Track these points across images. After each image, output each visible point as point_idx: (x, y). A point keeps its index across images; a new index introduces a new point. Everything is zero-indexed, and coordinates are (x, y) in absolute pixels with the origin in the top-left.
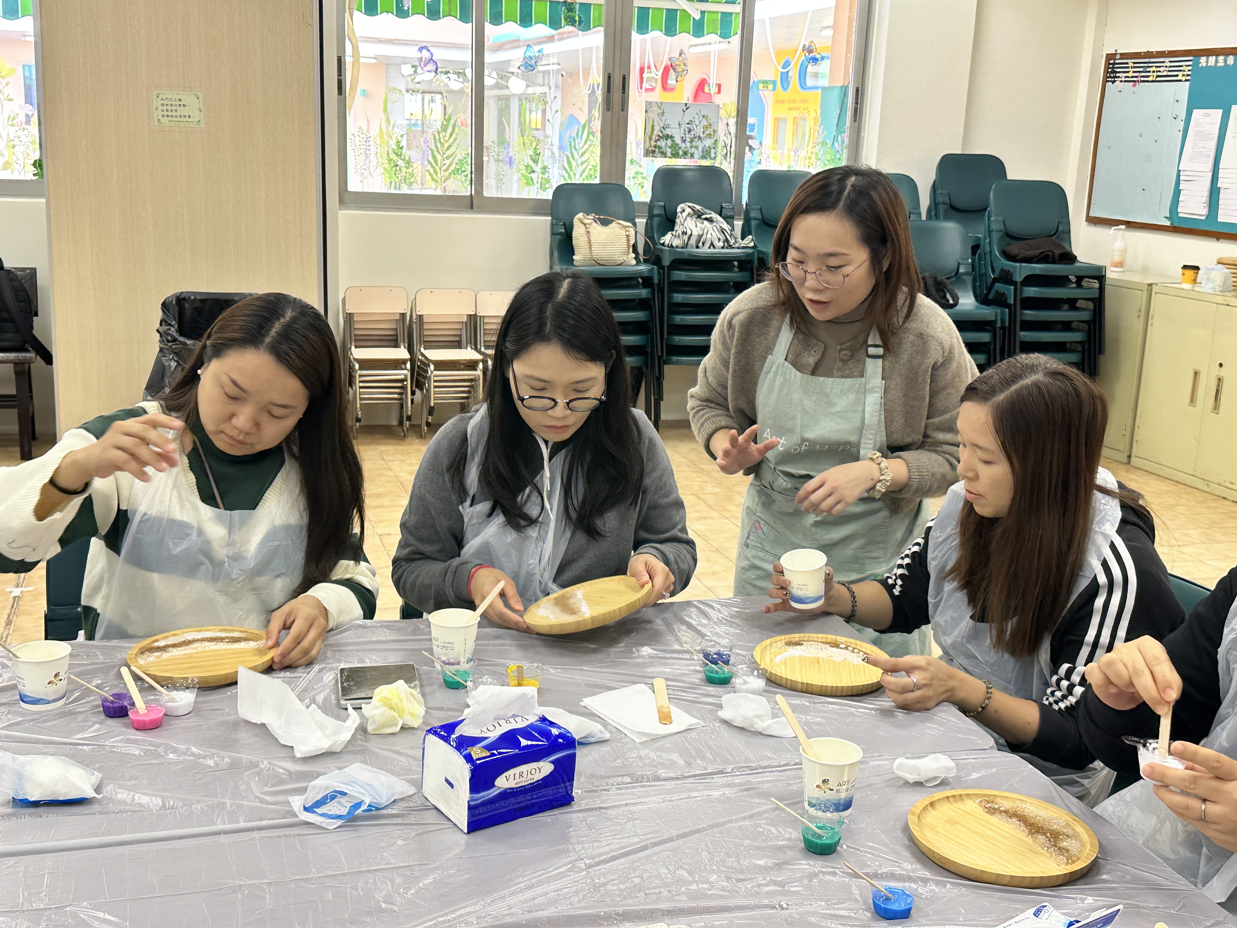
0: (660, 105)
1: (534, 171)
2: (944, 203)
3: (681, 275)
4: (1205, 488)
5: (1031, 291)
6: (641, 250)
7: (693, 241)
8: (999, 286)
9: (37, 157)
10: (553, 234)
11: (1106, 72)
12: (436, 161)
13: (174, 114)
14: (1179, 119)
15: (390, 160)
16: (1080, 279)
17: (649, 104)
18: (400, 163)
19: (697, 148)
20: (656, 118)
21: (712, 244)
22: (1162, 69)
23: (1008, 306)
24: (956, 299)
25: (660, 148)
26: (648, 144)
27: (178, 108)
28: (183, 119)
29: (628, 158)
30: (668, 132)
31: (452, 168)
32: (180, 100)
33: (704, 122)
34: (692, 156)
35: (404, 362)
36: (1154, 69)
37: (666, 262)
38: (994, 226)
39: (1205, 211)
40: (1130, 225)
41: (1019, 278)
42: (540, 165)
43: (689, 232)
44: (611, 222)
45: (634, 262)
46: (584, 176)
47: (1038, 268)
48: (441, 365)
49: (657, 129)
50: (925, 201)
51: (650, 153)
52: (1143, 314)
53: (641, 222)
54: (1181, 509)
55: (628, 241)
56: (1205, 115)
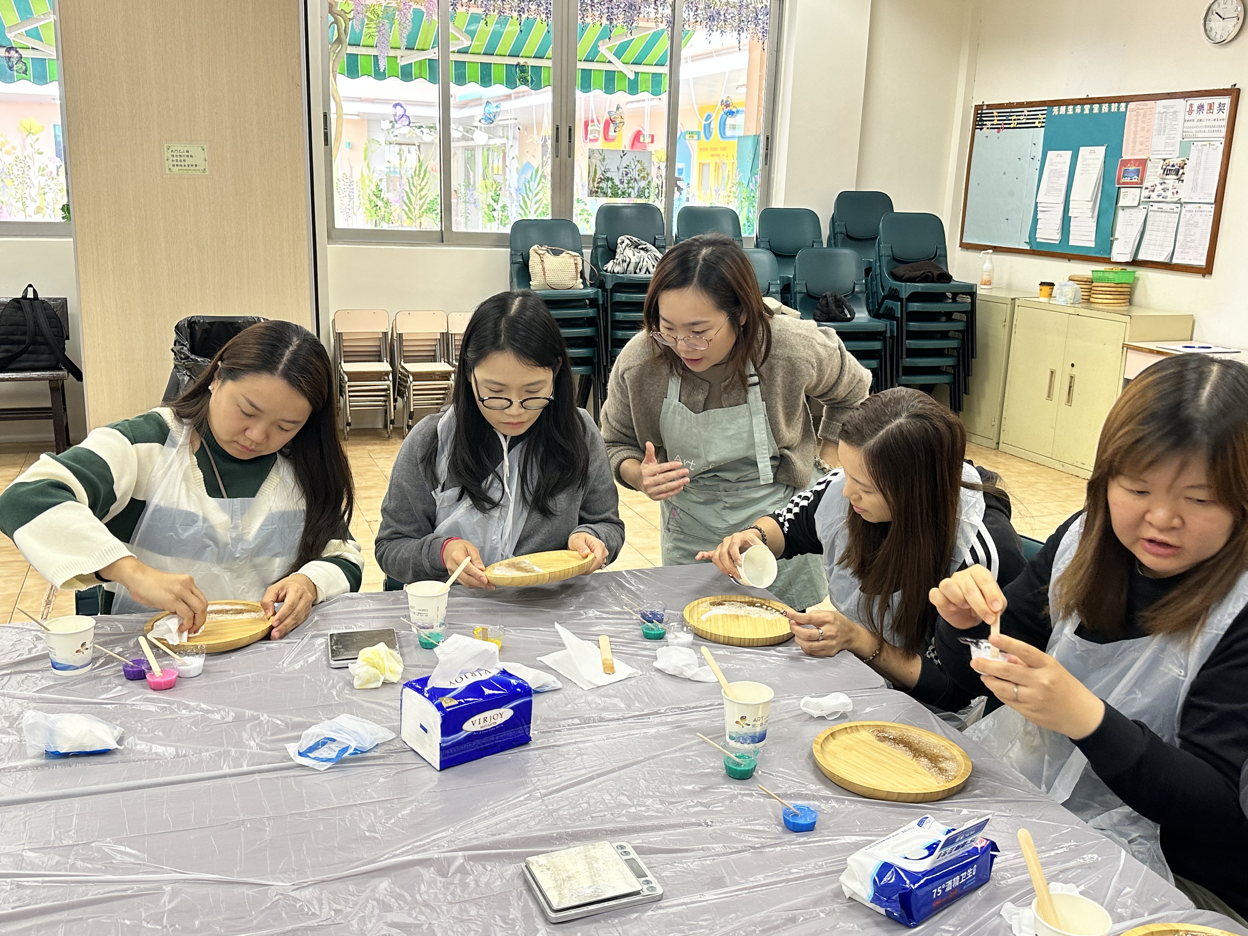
0: (601, 152)
1: (494, 210)
2: (841, 233)
3: (621, 297)
4: (1061, 468)
5: (915, 306)
6: (587, 276)
7: (631, 268)
8: (888, 303)
9: (65, 202)
10: (512, 263)
11: (975, 121)
12: (410, 202)
13: (183, 163)
14: (1036, 160)
15: (370, 201)
16: (955, 295)
17: (592, 152)
18: (380, 203)
19: (633, 188)
20: (598, 164)
21: (647, 270)
22: (1021, 118)
23: (896, 319)
24: (853, 314)
25: (602, 188)
26: (591, 186)
27: (186, 158)
28: (191, 168)
29: (575, 197)
30: (608, 175)
31: (425, 207)
32: (188, 151)
33: (639, 166)
34: (629, 195)
35: (387, 373)
36: (1015, 117)
37: (609, 286)
38: (883, 252)
39: (1058, 237)
40: (997, 249)
41: (904, 295)
42: (501, 203)
43: (628, 260)
44: (562, 252)
45: (582, 286)
46: (537, 213)
47: (920, 286)
48: (419, 376)
49: (599, 173)
50: (825, 232)
51: (593, 193)
52: (1007, 324)
53: (587, 252)
54: (1040, 486)
55: (576, 268)
56: (1058, 156)
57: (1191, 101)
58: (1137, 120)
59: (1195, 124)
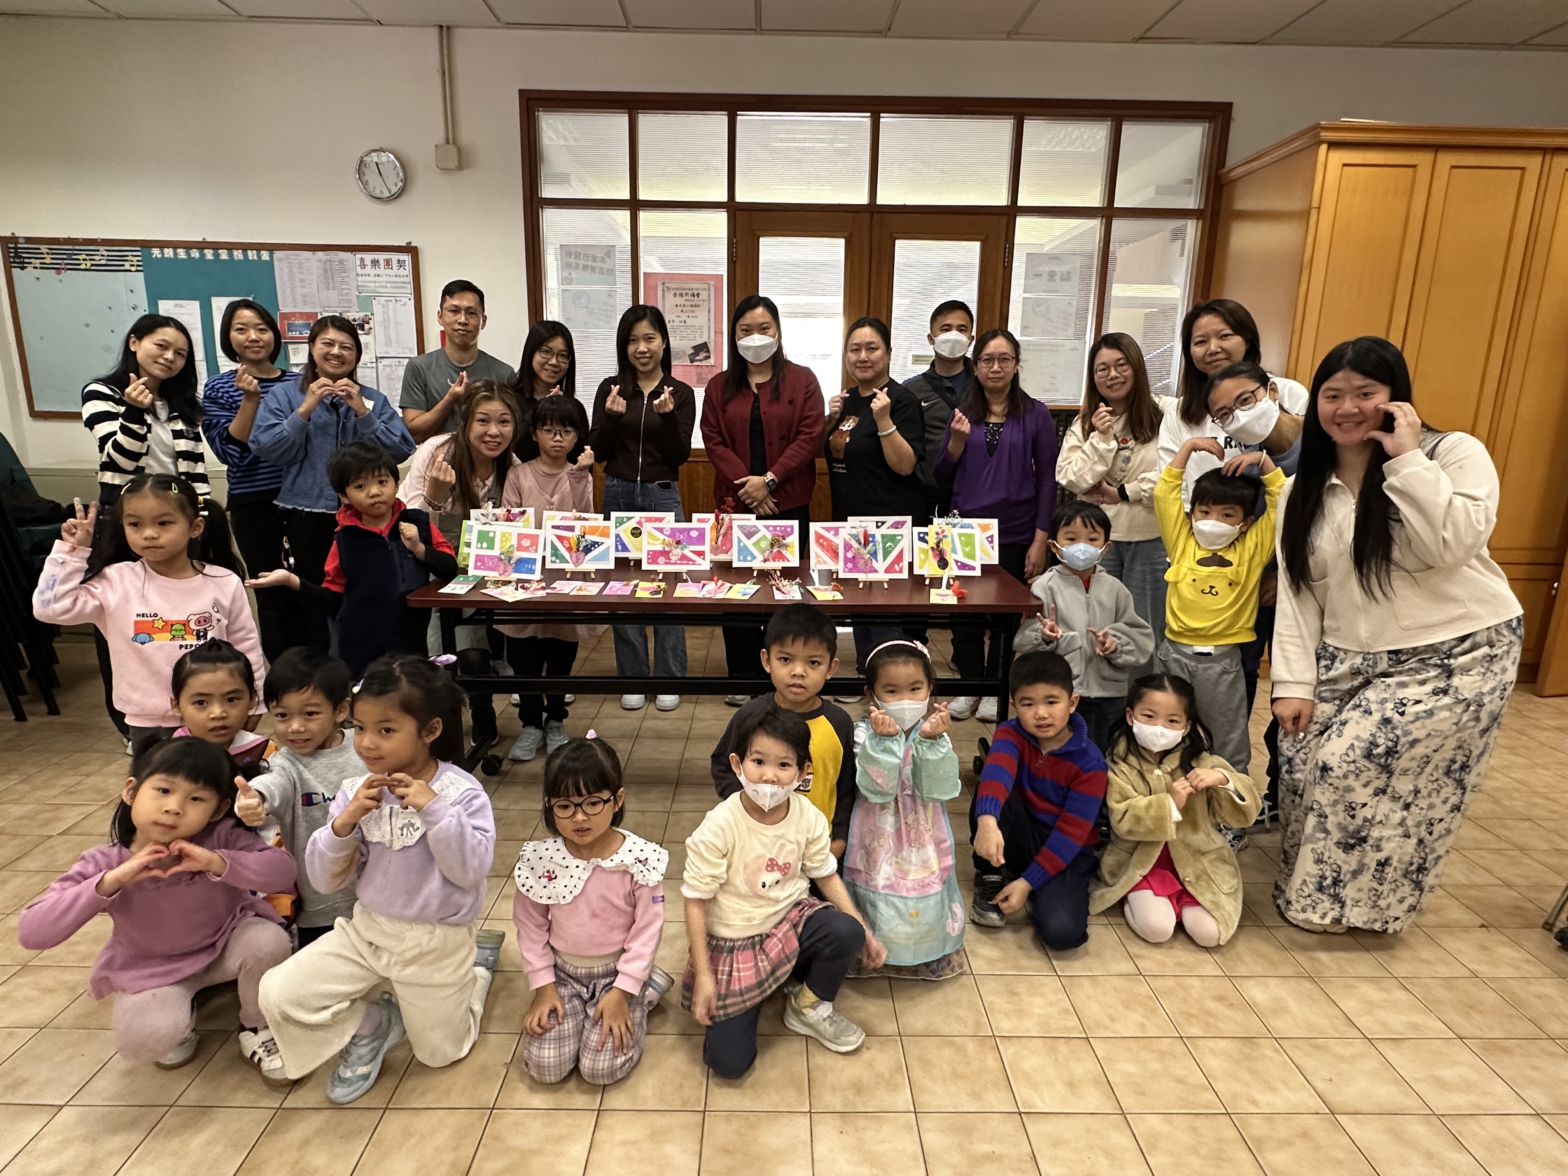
11: (7, 256)
22: (96, 257)
36: (84, 257)
56: (176, 305)
57: (359, 256)
58: (291, 270)
59: (372, 278)
